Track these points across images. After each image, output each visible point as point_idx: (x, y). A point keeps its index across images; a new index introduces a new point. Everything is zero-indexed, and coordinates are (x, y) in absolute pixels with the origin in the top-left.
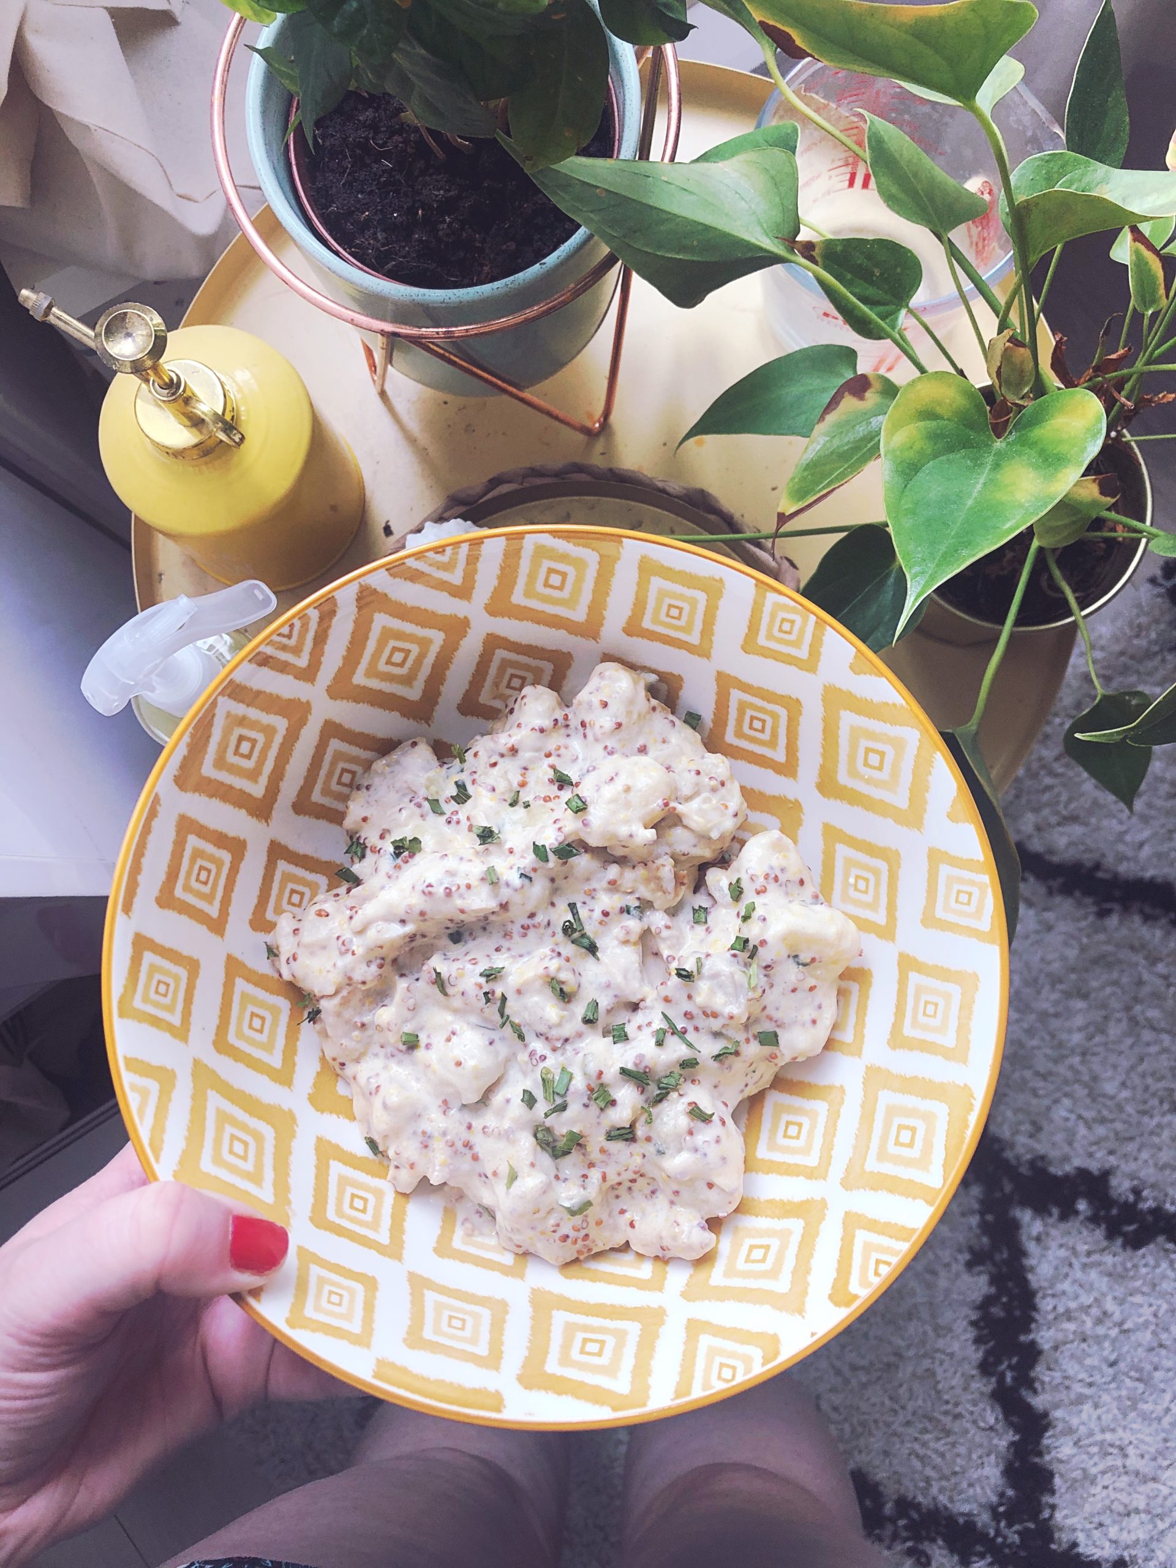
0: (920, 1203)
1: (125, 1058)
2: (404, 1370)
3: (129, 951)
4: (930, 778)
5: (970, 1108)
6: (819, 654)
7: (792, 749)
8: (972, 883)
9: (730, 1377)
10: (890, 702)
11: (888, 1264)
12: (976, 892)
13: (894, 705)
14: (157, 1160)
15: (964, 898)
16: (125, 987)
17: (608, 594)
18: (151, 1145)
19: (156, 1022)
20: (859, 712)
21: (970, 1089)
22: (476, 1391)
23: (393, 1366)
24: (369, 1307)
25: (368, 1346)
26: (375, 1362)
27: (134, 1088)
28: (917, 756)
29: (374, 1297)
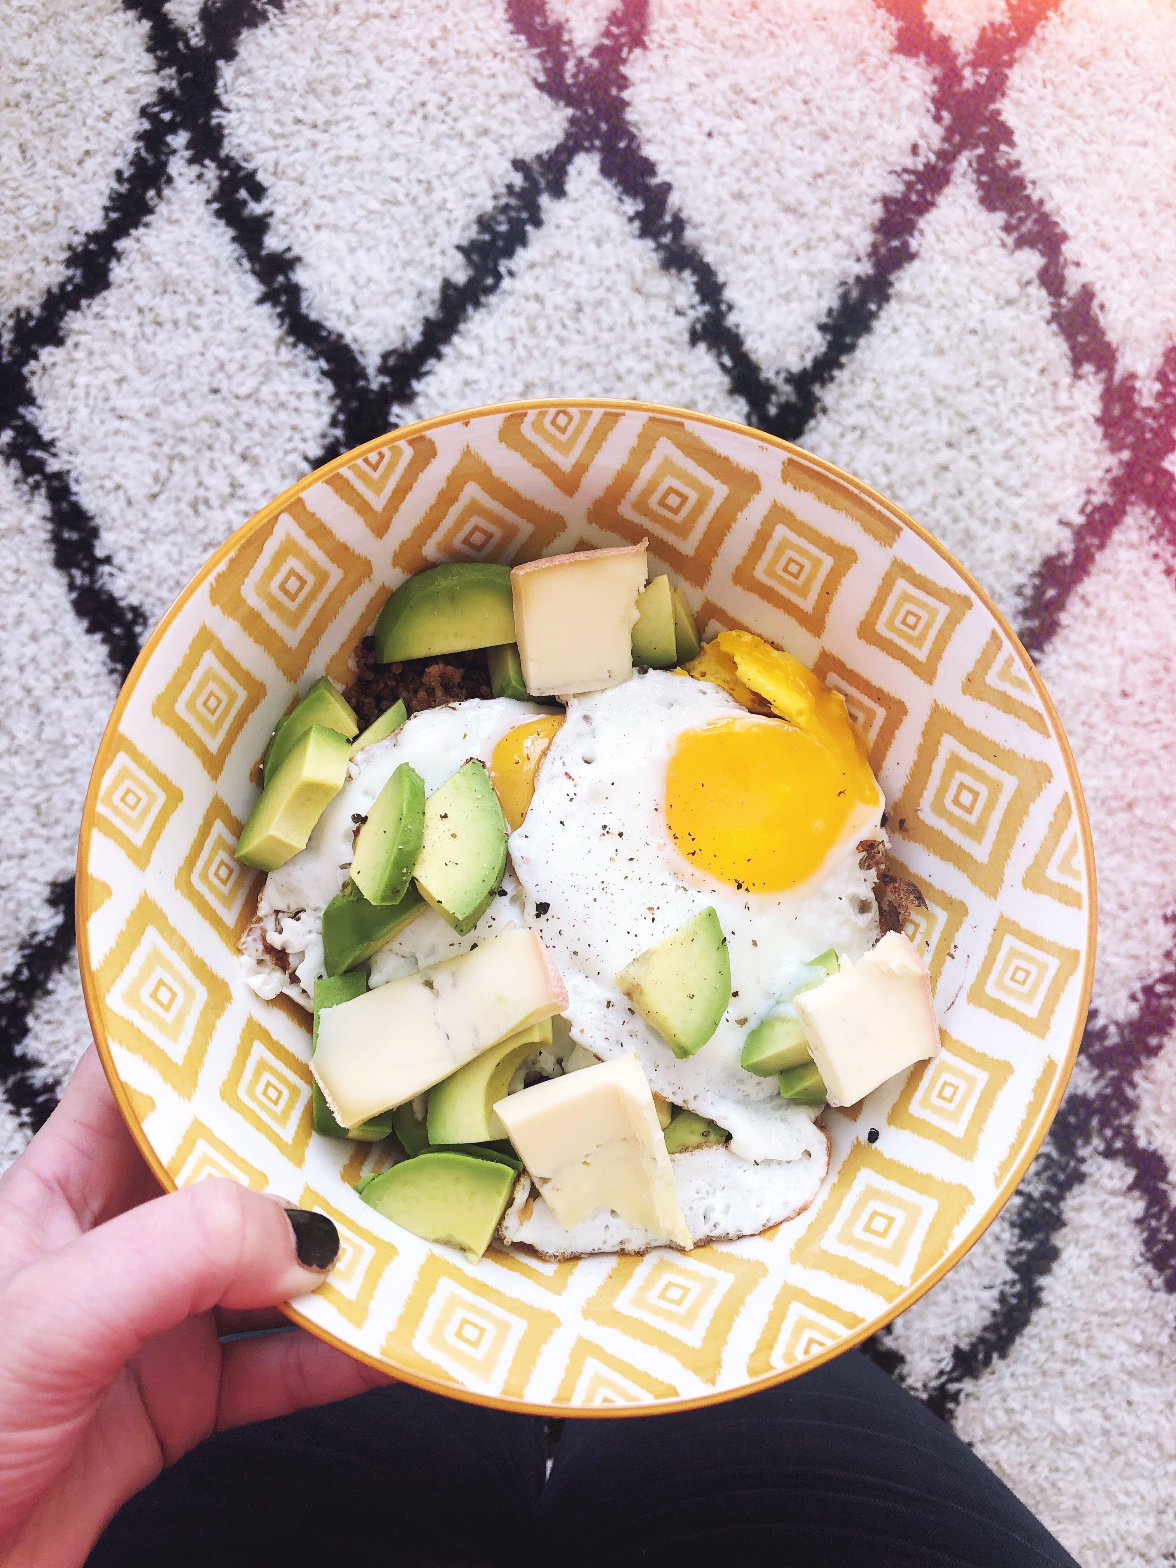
0: (310, 506)
1: (1080, 907)
2: (867, 529)
3: (1055, 1020)
4: (113, 944)
5: (220, 577)
6: (185, 1138)
7: (244, 1051)
8: (116, 810)
9: (561, 415)
10: (124, 1048)
11: (366, 461)
12: (116, 798)
13: (121, 1044)
14: (1066, 796)
15: (131, 799)
16: (1066, 981)
17: (410, 1297)
18: (1069, 813)
19: (1035, 941)
20: (162, 1054)
21: (211, 597)
22: (804, 488)
23: (877, 537)
24: (878, 603)
25: (896, 562)
26: (895, 545)
27: (1076, 875)
28: (117, 976)
29: (868, 615)
